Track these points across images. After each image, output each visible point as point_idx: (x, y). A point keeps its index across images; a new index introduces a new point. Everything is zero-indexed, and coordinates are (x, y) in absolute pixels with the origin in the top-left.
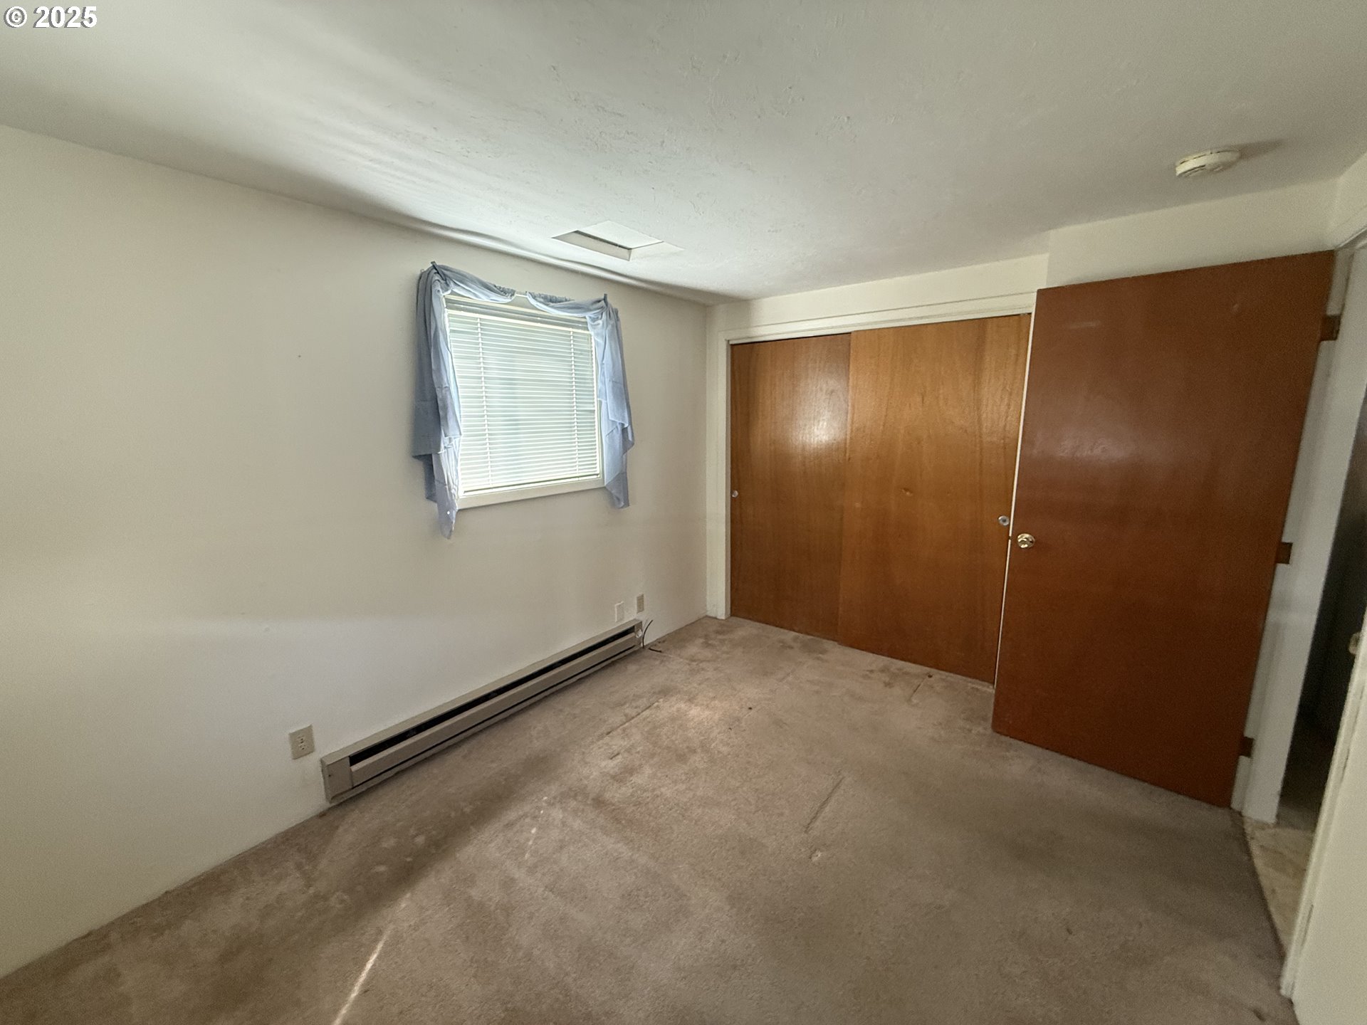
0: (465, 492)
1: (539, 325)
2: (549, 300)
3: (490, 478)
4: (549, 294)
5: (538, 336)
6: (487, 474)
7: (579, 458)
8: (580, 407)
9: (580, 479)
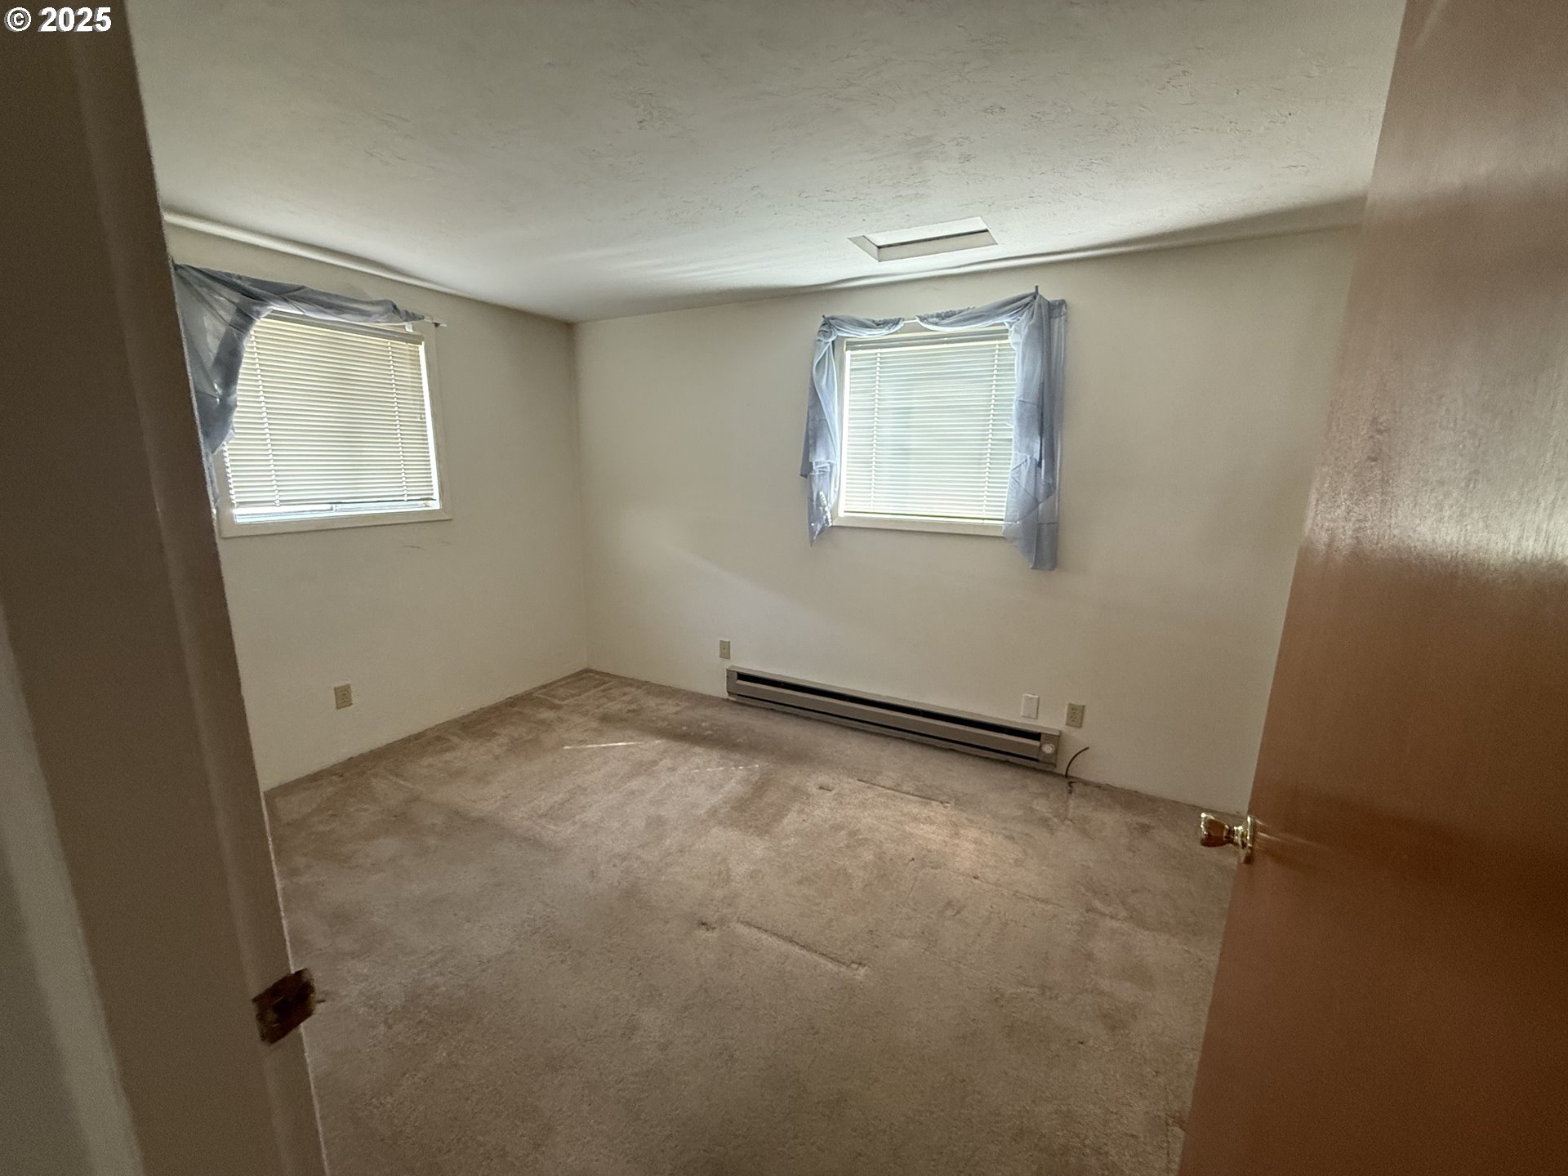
0: (845, 512)
1: (945, 346)
2: (943, 317)
3: (872, 503)
4: (943, 310)
5: (945, 359)
6: (869, 499)
7: (987, 496)
8: (996, 435)
9: (986, 522)
